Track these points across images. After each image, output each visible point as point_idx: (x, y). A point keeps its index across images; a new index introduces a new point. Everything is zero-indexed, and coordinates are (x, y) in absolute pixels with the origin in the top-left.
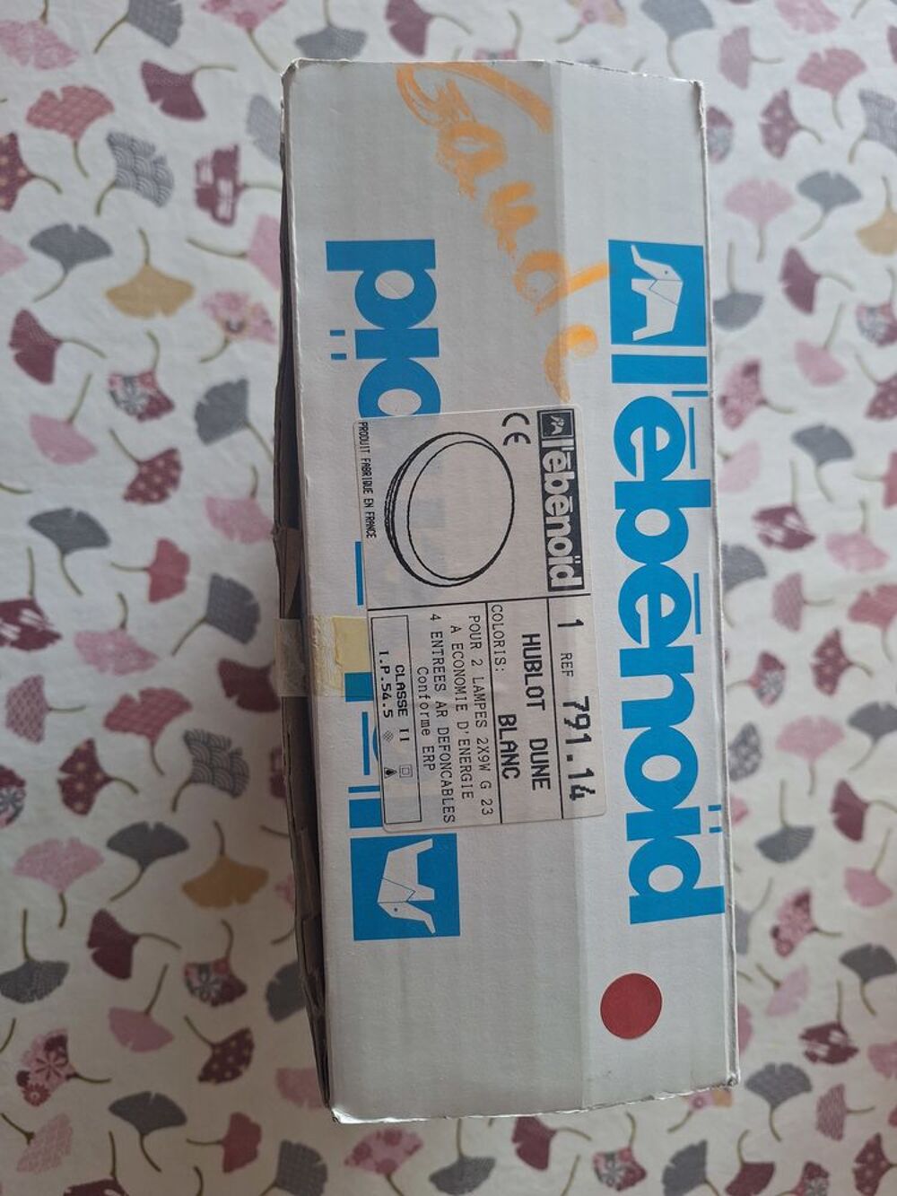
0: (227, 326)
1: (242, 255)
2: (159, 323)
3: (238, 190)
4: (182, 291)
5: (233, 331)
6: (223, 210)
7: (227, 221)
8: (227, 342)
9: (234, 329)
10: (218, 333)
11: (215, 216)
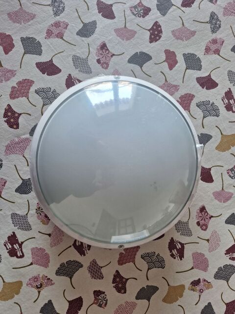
0: (37, 287)
1: (31, 264)
2: (16, 298)
3: (20, 245)
4: (19, 284)
5: (39, 288)
6: (19, 254)
7: (22, 256)
8: (39, 292)
9: (39, 287)
10: (36, 291)
11: (18, 257)
